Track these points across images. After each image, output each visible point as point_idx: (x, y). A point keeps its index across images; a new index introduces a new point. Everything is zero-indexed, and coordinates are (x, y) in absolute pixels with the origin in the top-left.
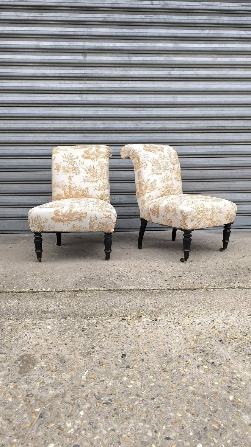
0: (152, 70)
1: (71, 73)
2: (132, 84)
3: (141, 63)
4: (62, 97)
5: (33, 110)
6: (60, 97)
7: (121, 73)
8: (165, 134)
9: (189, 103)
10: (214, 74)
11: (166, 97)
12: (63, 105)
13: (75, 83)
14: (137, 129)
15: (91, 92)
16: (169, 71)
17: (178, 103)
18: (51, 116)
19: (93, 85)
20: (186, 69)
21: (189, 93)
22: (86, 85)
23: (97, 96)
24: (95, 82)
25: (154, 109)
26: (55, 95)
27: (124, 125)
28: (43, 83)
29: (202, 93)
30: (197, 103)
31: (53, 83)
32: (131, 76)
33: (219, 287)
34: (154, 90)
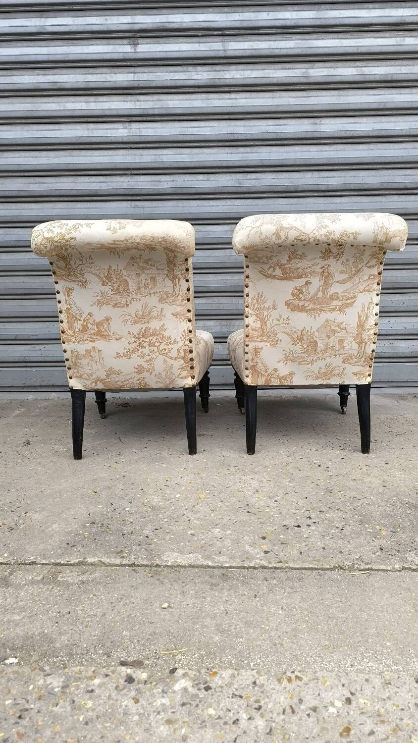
0: (269, 69)
1: (109, 80)
2: (229, 99)
3: (248, 54)
4: (92, 129)
5: (36, 157)
6: (88, 129)
7: (207, 78)
8: (296, 199)
9: (345, 135)
10: (400, 72)
11: (299, 125)
12: (94, 146)
13: (116, 101)
14: (241, 190)
15: (149, 119)
16: (304, 70)
17: (322, 136)
18: (71, 167)
19: (150, 103)
20: (340, 64)
21: (346, 114)
22: (138, 103)
23: (160, 126)
24: (156, 97)
25: (274, 149)
26: (78, 126)
27: (214, 182)
28: (53, 103)
29: (372, 113)
30: (362, 134)
31: (73, 102)
32: (228, 82)
33: (382, 567)
34: (273, 109)
